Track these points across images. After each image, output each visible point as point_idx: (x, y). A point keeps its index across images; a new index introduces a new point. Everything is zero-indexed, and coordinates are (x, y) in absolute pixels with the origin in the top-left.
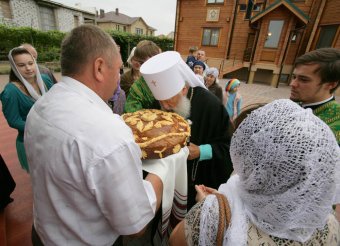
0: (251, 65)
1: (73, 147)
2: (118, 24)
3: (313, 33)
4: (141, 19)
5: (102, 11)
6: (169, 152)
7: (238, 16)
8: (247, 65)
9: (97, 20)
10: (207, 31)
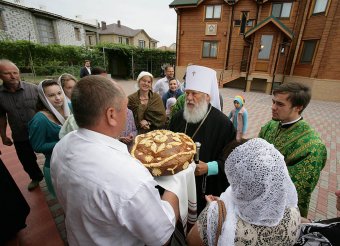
0: (247, 75)
1: (102, 196)
2: (121, 37)
3: (298, 47)
4: (143, 31)
5: (104, 23)
6: (179, 169)
7: (234, 30)
8: (243, 75)
9: (99, 32)
10: (207, 44)
